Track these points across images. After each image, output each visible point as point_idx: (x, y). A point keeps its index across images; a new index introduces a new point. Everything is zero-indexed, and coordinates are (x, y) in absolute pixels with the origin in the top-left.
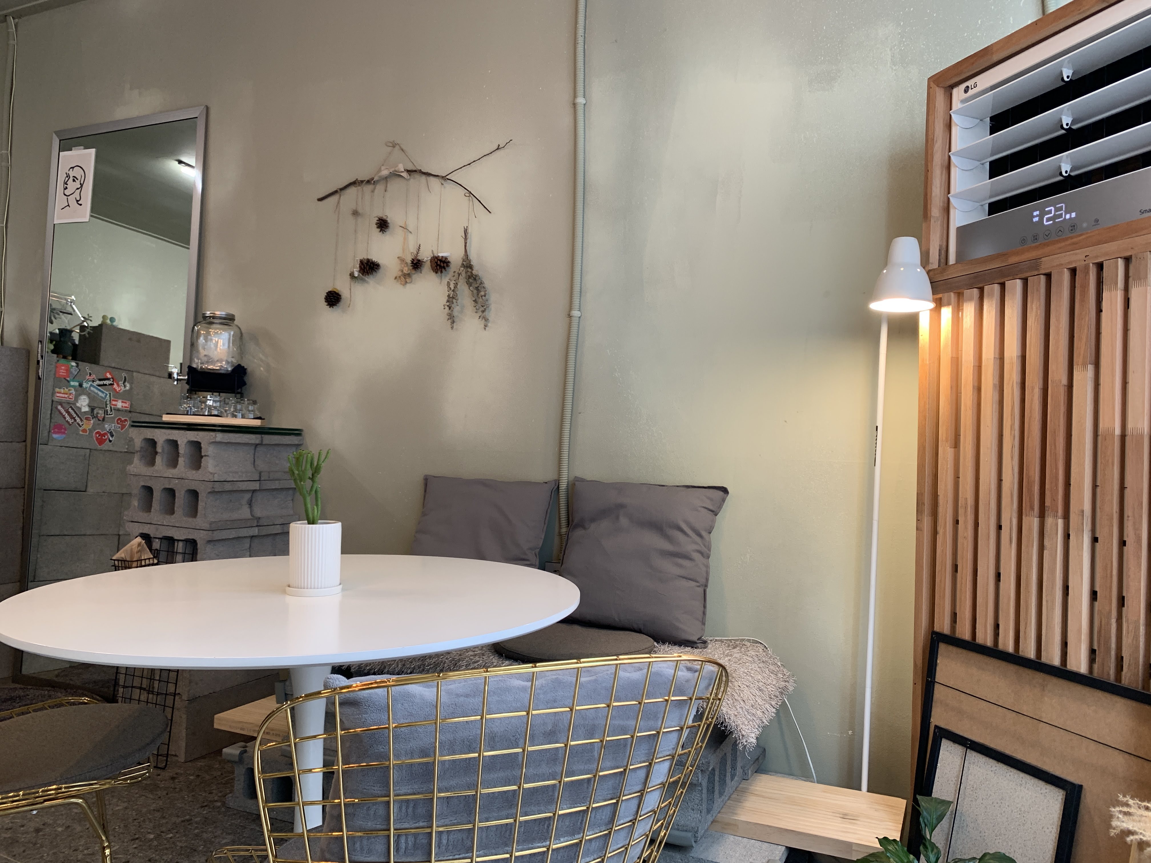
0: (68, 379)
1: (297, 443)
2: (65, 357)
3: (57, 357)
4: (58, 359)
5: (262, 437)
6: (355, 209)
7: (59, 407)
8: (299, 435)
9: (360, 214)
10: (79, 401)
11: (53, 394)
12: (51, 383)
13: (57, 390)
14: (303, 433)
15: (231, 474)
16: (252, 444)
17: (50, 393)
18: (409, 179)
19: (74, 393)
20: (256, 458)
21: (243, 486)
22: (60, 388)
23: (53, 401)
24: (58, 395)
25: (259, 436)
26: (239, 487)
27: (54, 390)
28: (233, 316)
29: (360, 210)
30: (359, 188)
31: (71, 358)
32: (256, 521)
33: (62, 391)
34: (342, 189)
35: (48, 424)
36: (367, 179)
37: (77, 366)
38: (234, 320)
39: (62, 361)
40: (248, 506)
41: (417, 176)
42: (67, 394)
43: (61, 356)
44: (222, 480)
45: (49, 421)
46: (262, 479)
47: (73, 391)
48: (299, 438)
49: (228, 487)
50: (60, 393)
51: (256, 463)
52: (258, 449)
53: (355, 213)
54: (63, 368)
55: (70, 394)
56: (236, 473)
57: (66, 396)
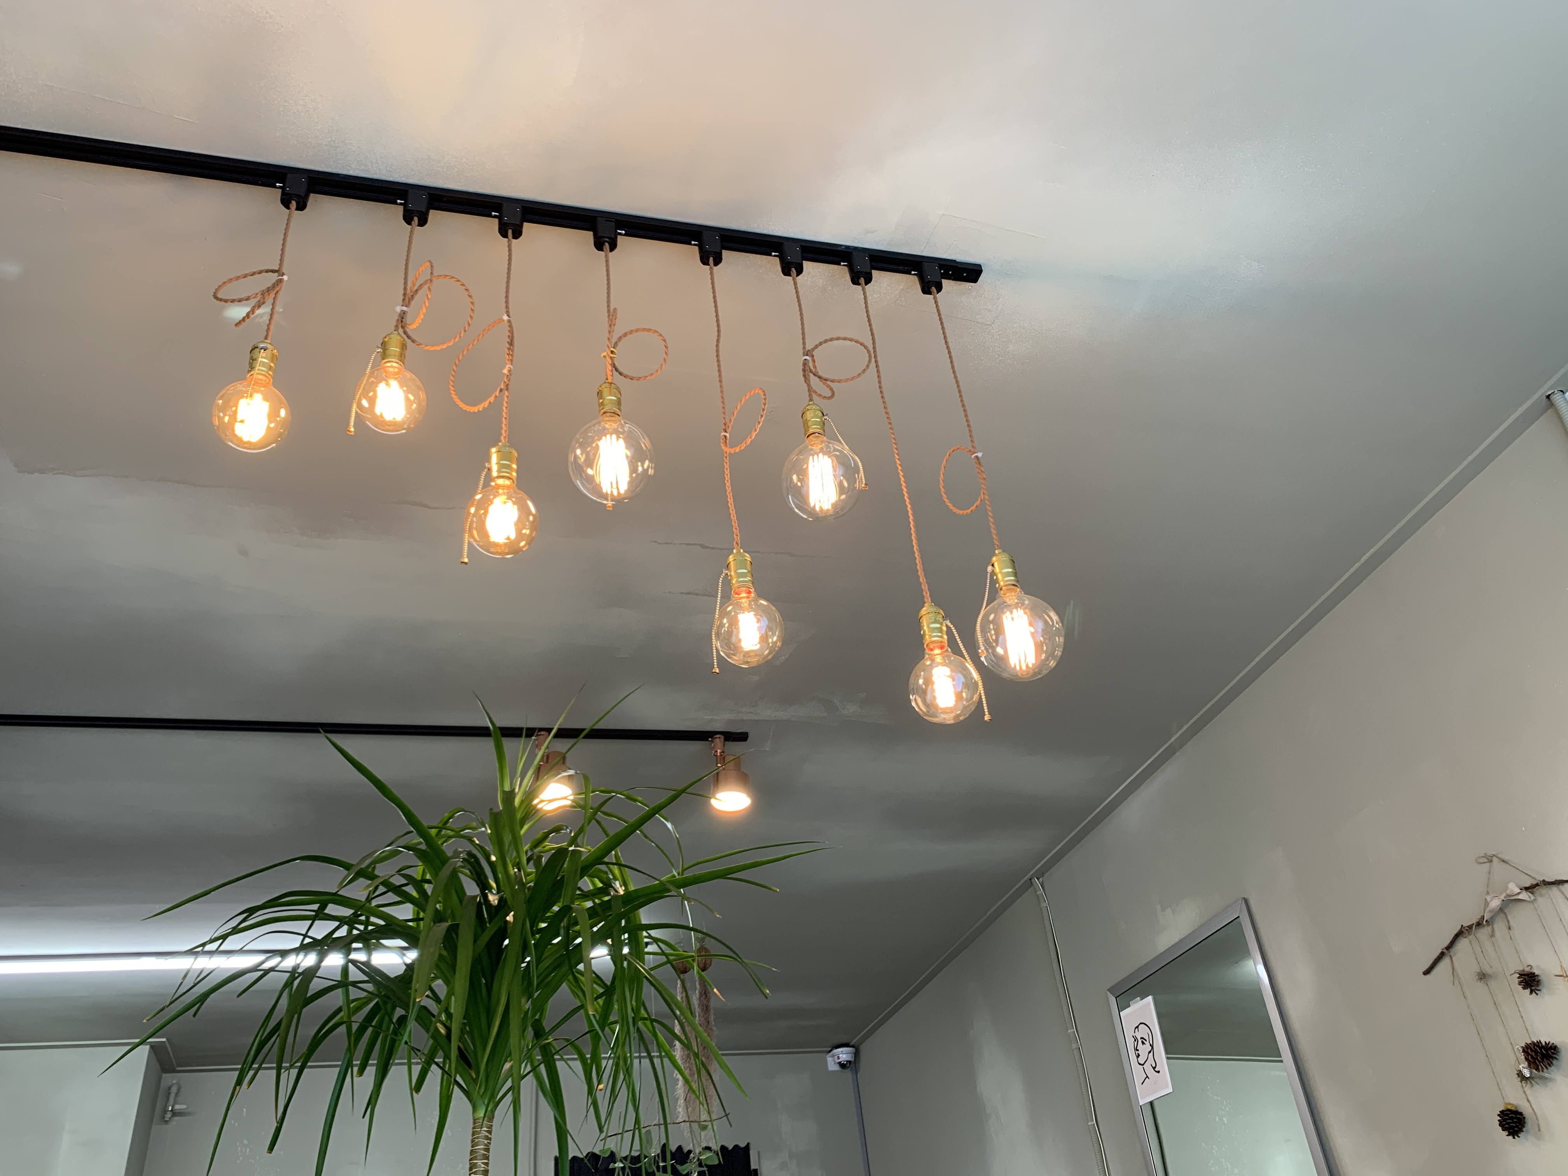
6: (1478, 970)
9: (1490, 976)
18: (1535, 900)
29: (1487, 970)
30: (1471, 937)
34: (1449, 947)
36: (1474, 921)
41: (1543, 890)
53: (1483, 976)
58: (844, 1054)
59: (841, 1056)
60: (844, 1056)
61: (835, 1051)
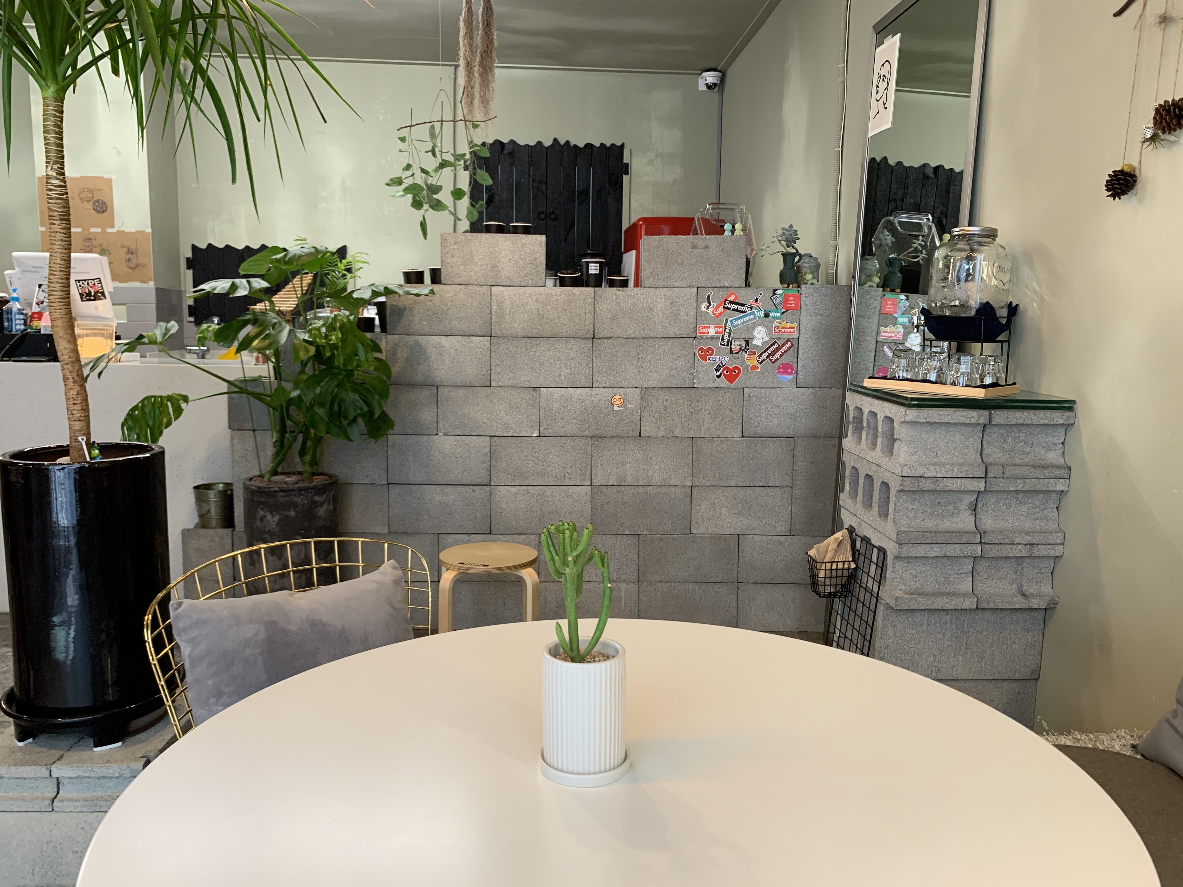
0: (896, 315)
1: (1061, 421)
2: (893, 291)
3: (883, 291)
4: (884, 293)
5: (990, 414)
7: (885, 348)
8: (1070, 409)
10: (909, 340)
11: (878, 334)
12: (876, 322)
13: (882, 329)
14: (1075, 406)
15: (932, 468)
16: (978, 425)
17: (874, 333)
19: (902, 331)
20: (984, 443)
21: (957, 485)
22: (886, 327)
23: (877, 342)
24: (884, 334)
25: (986, 413)
26: (946, 486)
27: (878, 328)
28: (995, 230)
31: (899, 291)
32: (979, 536)
33: (888, 329)
35: (871, 368)
37: (907, 300)
38: (996, 236)
39: (889, 295)
40: (970, 512)
42: (893, 332)
43: (889, 289)
44: (917, 475)
45: (872, 364)
46: (990, 475)
47: (901, 329)
48: (1067, 414)
49: (927, 485)
50: (887, 332)
51: (984, 452)
52: (988, 430)
53: (1164, 20)
54: (890, 303)
55: (898, 332)
56: (944, 465)
57: (893, 335)
58: (711, 77)
59: (708, 78)
60: (711, 79)
61: (705, 74)
